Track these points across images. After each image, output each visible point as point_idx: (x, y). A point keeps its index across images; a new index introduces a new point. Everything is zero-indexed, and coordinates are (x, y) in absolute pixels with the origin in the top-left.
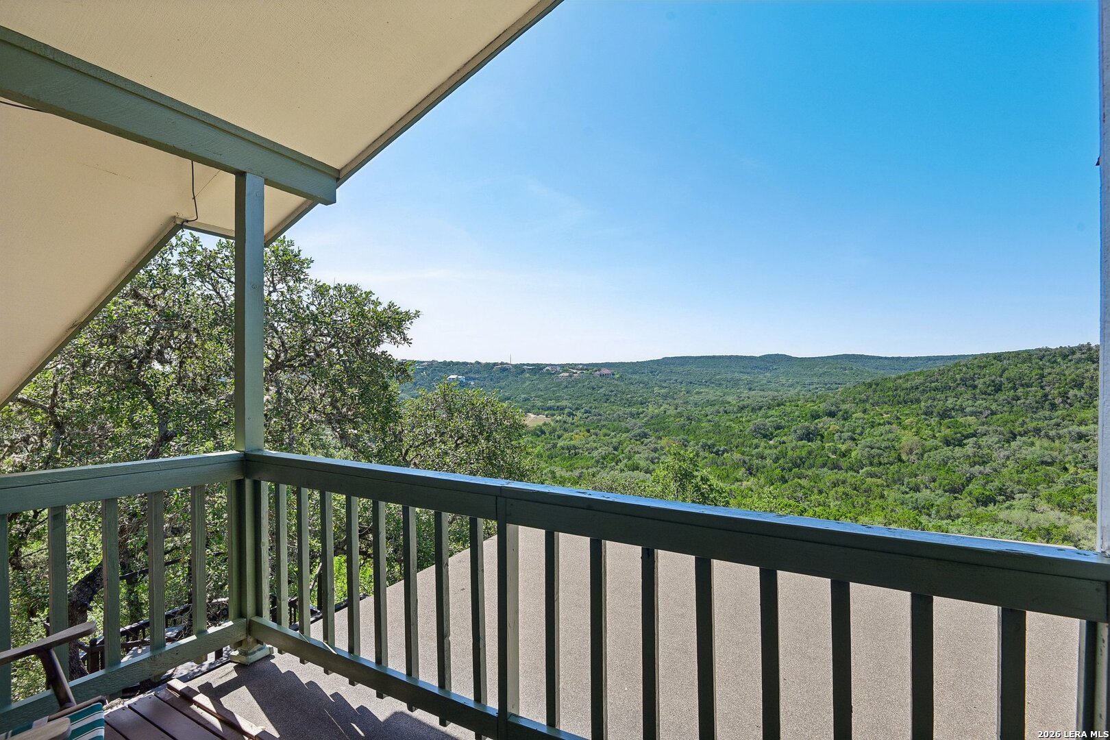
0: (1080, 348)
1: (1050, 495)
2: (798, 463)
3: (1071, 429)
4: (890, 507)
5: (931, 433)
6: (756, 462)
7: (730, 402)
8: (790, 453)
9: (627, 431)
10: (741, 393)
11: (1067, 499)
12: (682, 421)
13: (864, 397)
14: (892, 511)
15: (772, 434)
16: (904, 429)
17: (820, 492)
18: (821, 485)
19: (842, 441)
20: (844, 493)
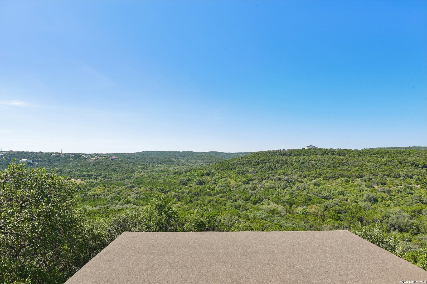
0: (278, 151)
1: (273, 199)
2: (196, 194)
3: (277, 177)
4: (228, 208)
5: (239, 180)
6: (181, 195)
7: (170, 171)
8: (193, 190)
9: (124, 185)
10: (175, 166)
11: (277, 200)
12: (150, 179)
13: (218, 167)
14: (229, 209)
15: (186, 183)
16: (231, 179)
17: (205, 205)
18: (205, 202)
19: (212, 184)
20: (213, 205)
